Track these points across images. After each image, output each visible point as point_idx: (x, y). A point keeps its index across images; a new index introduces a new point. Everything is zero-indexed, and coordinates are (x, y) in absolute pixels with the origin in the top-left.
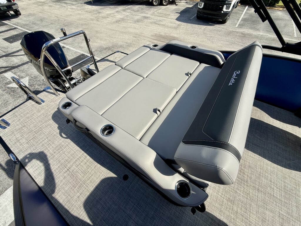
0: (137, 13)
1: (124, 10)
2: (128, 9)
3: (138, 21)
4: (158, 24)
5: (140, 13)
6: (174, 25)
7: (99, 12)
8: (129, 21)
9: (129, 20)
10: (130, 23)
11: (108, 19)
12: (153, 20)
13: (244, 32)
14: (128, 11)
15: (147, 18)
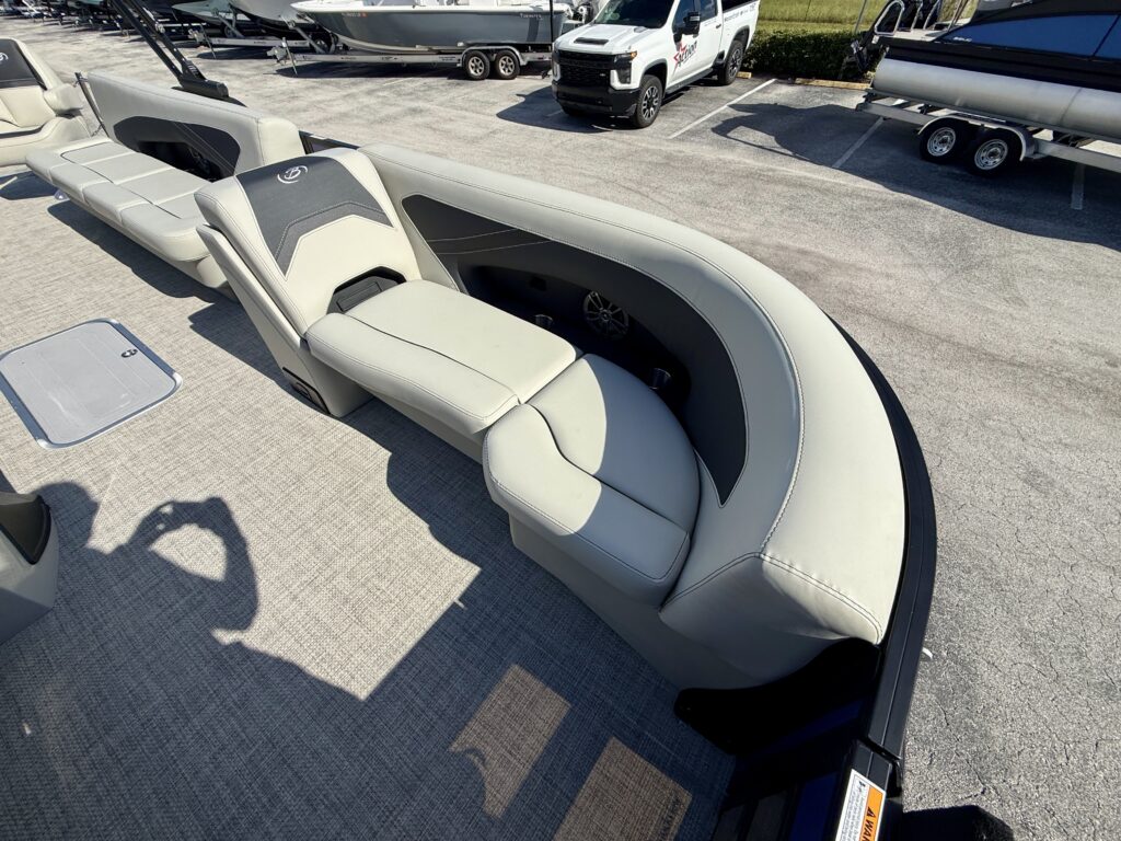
0: (400, 101)
1: (370, 93)
2: (384, 89)
3: (382, 121)
4: (434, 130)
5: (412, 100)
6: (480, 132)
7: (293, 98)
8: (356, 121)
9: (357, 117)
10: (357, 124)
11: (303, 115)
12: (428, 119)
13: (680, 152)
14: (381, 94)
15: (421, 111)
